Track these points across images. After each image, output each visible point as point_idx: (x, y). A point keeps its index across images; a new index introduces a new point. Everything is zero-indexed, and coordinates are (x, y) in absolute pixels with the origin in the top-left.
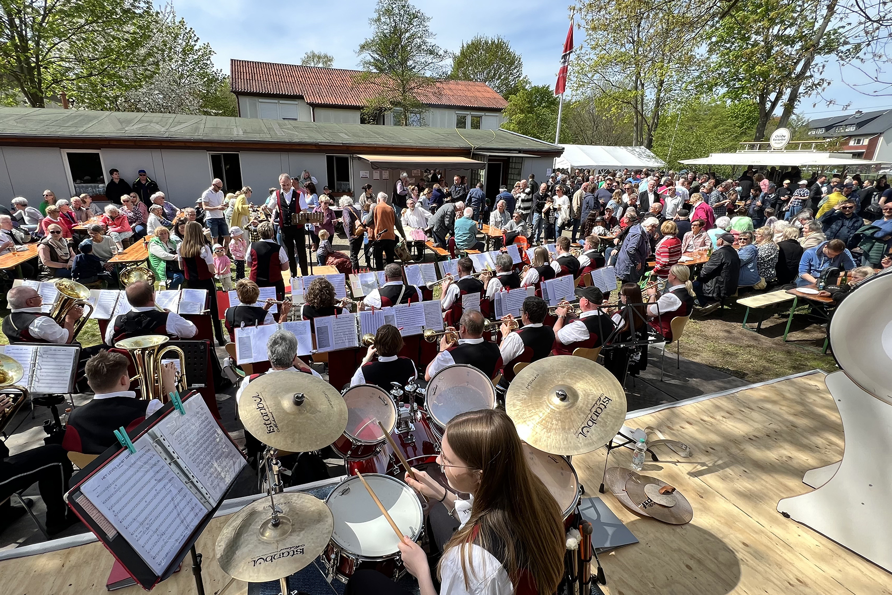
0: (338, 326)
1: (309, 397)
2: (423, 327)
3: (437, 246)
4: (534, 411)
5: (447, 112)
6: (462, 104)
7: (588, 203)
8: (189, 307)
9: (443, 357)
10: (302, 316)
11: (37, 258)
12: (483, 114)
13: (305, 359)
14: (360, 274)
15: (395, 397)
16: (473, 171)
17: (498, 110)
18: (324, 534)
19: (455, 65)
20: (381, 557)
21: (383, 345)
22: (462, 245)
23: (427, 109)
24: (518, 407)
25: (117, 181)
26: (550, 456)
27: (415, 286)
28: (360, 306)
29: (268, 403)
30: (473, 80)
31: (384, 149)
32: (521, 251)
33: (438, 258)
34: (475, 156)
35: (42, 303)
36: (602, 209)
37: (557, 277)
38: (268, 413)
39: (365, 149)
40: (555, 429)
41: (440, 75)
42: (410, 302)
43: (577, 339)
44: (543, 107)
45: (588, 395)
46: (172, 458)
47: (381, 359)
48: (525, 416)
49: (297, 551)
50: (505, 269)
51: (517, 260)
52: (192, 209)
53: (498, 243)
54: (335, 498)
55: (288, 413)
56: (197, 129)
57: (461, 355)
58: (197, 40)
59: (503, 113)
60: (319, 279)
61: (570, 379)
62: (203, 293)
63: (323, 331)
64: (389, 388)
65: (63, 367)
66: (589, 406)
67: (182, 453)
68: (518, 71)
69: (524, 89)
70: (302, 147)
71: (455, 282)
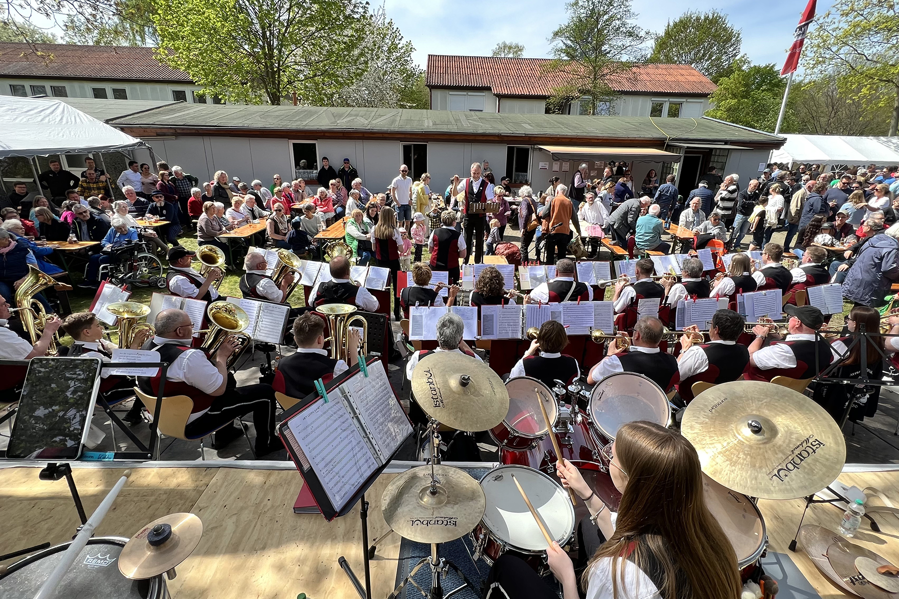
0: (504, 316)
1: (474, 380)
2: (591, 327)
3: (614, 245)
4: (716, 438)
5: (640, 100)
6: (661, 90)
7: (812, 206)
8: (373, 283)
9: (610, 362)
10: (470, 302)
11: (265, 230)
12: (685, 100)
13: (470, 343)
14: (530, 267)
15: (557, 395)
16: (665, 165)
17: (704, 96)
18: (476, 512)
19: (656, 47)
20: (529, 551)
21: (546, 341)
22: (643, 246)
23: (619, 97)
24: (696, 431)
25: (326, 168)
26: (730, 492)
27: (586, 283)
28: (526, 300)
29: (437, 380)
30: (676, 61)
31: (568, 140)
32: (715, 256)
33: (614, 257)
34: (669, 148)
35: (267, 268)
36: (831, 213)
37: (758, 290)
38: (436, 389)
39: (547, 139)
40: (742, 464)
41: (639, 60)
42: (580, 300)
43: (778, 365)
44: (763, 91)
45: (792, 433)
46: (355, 413)
47: (543, 354)
48: (704, 442)
49: (450, 522)
50: (693, 274)
51: (709, 266)
52: (384, 195)
53: (686, 245)
54: (489, 481)
55: (454, 392)
56: (394, 121)
57: (631, 362)
58: (401, 39)
59: (710, 98)
60: (490, 268)
61: (769, 410)
62: (386, 271)
63: (490, 318)
64: (552, 385)
65: (277, 322)
66: (791, 446)
67: (362, 410)
68: (734, 50)
69: (739, 69)
70: (484, 139)
71: (632, 285)
